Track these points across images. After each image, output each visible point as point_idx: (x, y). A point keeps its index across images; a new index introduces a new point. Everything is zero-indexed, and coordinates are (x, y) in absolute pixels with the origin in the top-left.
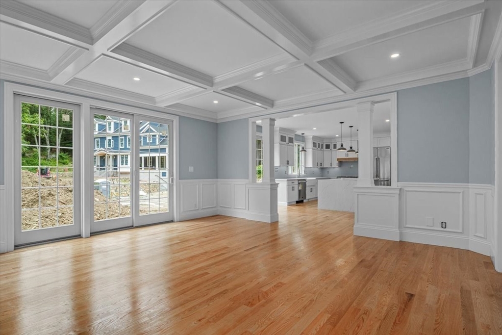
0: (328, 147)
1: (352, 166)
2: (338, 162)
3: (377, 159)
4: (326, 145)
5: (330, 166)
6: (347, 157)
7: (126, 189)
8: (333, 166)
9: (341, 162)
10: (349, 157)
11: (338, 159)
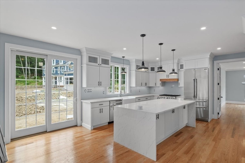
0: (153, 69)
1: (173, 86)
2: (161, 82)
3: (194, 80)
4: (151, 68)
5: (155, 86)
6: (168, 78)
7: (55, 95)
8: (157, 86)
9: (164, 83)
10: (170, 78)
11: (161, 80)
